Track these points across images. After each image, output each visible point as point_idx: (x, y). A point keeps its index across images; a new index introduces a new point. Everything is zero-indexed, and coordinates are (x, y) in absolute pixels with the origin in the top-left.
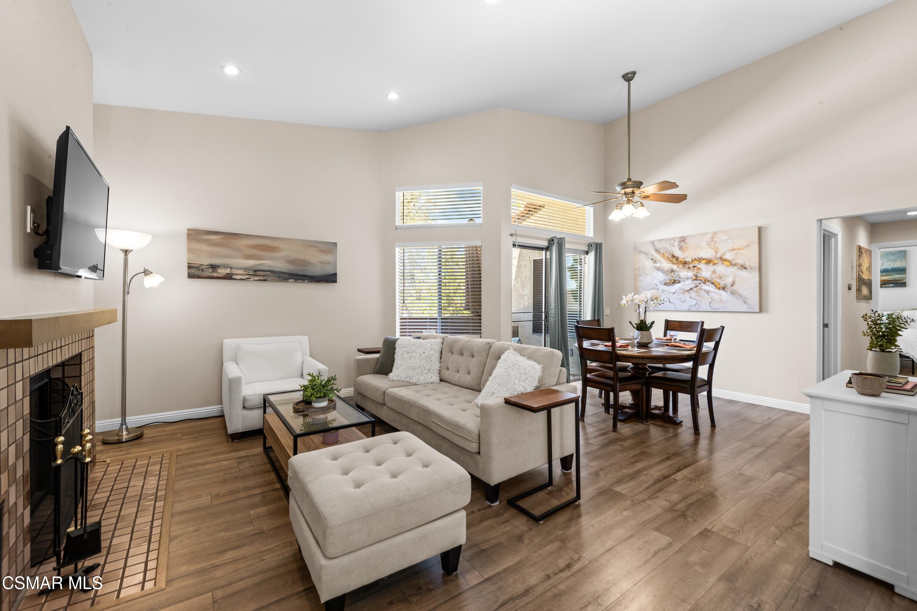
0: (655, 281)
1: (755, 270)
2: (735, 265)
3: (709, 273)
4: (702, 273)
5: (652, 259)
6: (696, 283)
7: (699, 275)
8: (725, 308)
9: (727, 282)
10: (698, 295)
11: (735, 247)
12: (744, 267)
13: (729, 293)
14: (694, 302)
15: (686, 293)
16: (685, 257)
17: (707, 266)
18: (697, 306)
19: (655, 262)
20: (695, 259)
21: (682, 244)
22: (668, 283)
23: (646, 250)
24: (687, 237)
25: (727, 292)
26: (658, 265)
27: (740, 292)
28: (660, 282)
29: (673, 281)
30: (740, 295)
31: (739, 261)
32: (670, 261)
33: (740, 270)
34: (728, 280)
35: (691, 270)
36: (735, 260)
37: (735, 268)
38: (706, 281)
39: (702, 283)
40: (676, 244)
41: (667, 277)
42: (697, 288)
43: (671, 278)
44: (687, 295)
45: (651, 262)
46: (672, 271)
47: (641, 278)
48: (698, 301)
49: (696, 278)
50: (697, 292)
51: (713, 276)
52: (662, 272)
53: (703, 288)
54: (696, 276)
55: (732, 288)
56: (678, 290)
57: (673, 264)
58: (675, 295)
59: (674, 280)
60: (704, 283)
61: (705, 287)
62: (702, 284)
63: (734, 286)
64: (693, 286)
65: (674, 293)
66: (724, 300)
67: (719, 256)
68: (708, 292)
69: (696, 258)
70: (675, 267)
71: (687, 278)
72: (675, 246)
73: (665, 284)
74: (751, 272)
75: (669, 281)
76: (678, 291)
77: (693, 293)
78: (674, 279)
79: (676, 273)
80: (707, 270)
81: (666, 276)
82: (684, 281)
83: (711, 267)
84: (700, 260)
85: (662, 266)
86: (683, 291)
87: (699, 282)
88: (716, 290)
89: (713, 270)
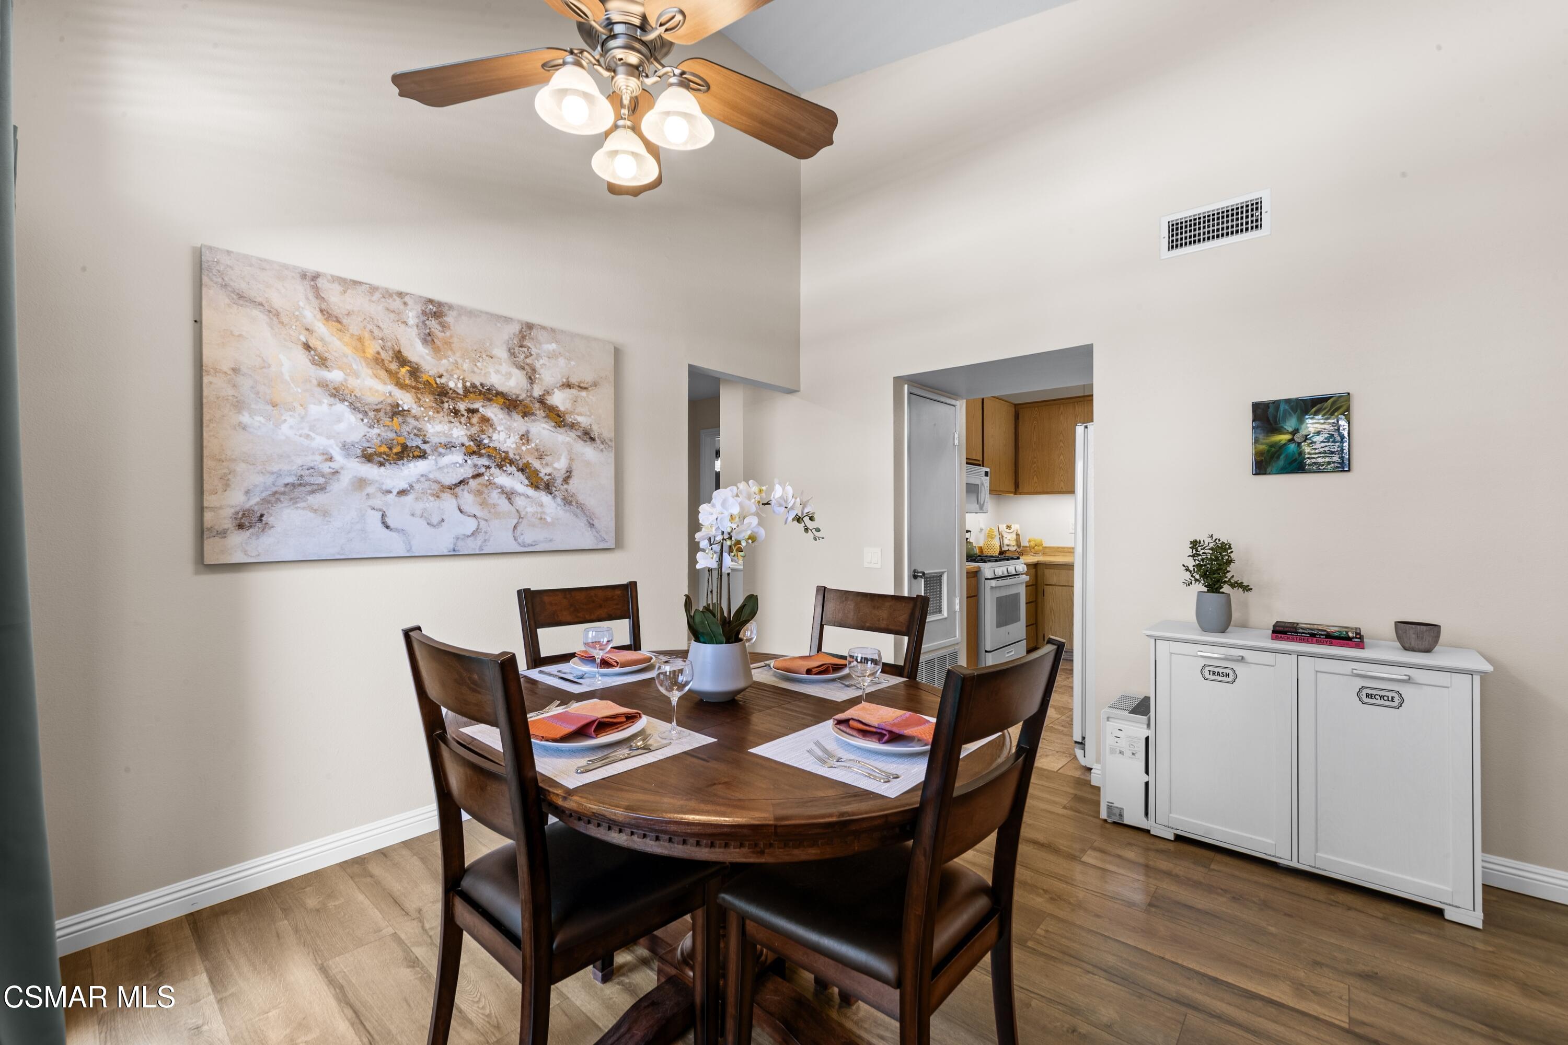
0: (320, 441)
1: (610, 446)
2: (572, 426)
3: (512, 439)
4: (495, 437)
5: (307, 347)
6: (475, 466)
7: (486, 441)
8: (551, 541)
9: (555, 469)
10: (484, 504)
11: (573, 380)
12: (588, 436)
13: (559, 500)
14: (470, 525)
15: (447, 496)
16: (442, 371)
17: (507, 417)
18: (480, 538)
19: (322, 362)
20: (474, 386)
21: (433, 324)
22: (380, 454)
23: (277, 301)
24: (451, 307)
25: (554, 497)
26: (335, 376)
27: (581, 498)
28: (346, 447)
29: (397, 449)
30: (580, 506)
31: (580, 419)
32: (388, 371)
33: (582, 442)
34: (556, 465)
35: (463, 420)
36: (571, 413)
37: (573, 434)
38: (503, 460)
39: (493, 465)
40: (412, 316)
41: (376, 431)
42: (480, 480)
43: (391, 435)
44: (448, 503)
45: (302, 357)
46: (396, 411)
47: (245, 418)
48: (483, 523)
49: (476, 448)
50: (479, 493)
51: (524, 448)
52: (353, 407)
53: (496, 480)
54: (479, 444)
55: (565, 486)
56: (418, 481)
57: (401, 385)
58: (404, 499)
59: (405, 447)
60: (500, 467)
61: (503, 479)
62: (494, 470)
63: (571, 481)
64: (467, 472)
65: (402, 493)
66: (549, 520)
67: (537, 392)
68: (509, 495)
69: (478, 384)
70: (406, 400)
71: (449, 446)
72: (405, 323)
73: (368, 457)
74: (602, 450)
75: (384, 449)
76: (417, 486)
77: (467, 498)
78: (401, 440)
79: (411, 421)
80: (509, 429)
81: (371, 427)
82: (440, 454)
83: (519, 424)
84: (489, 394)
85: (353, 383)
86: (436, 487)
87: (484, 461)
88: (530, 492)
89: (523, 431)
